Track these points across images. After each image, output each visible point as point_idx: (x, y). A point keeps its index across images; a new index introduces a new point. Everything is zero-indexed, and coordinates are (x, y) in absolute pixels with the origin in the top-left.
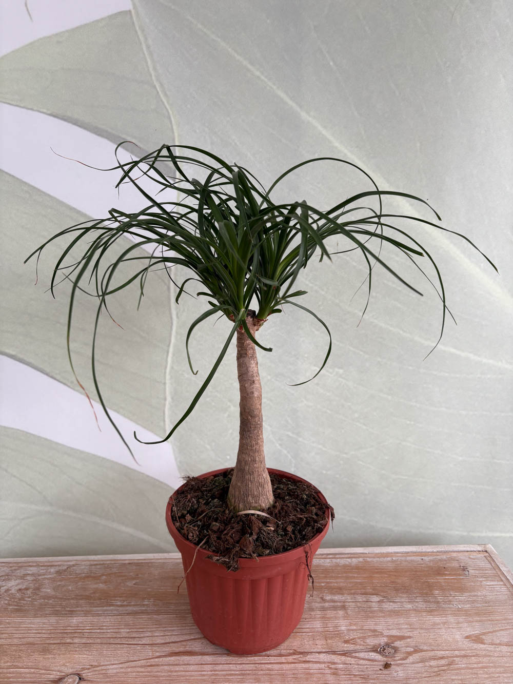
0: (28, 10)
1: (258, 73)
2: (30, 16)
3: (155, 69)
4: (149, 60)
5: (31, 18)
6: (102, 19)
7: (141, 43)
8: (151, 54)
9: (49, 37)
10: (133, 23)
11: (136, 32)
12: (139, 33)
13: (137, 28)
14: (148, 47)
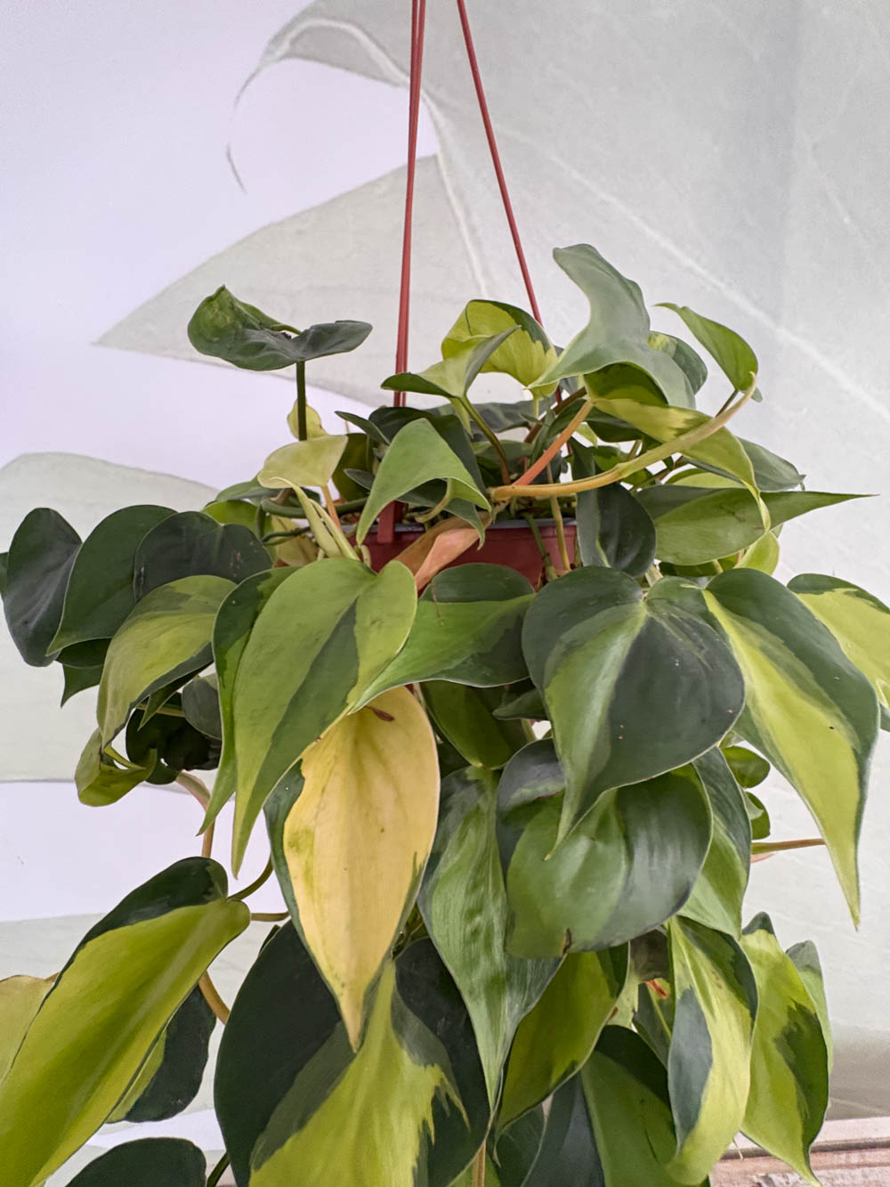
0: (233, 167)
1: (689, 262)
2: (238, 179)
3: (486, 273)
4: (474, 258)
5: (241, 185)
6: (382, 179)
7: (458, 224)
8: (478, 244)
9: (281, 224)
10: (442, 183)
11: (448, 200)
12: (454, 201)
13: (450, 192)
14: (473, 230)
